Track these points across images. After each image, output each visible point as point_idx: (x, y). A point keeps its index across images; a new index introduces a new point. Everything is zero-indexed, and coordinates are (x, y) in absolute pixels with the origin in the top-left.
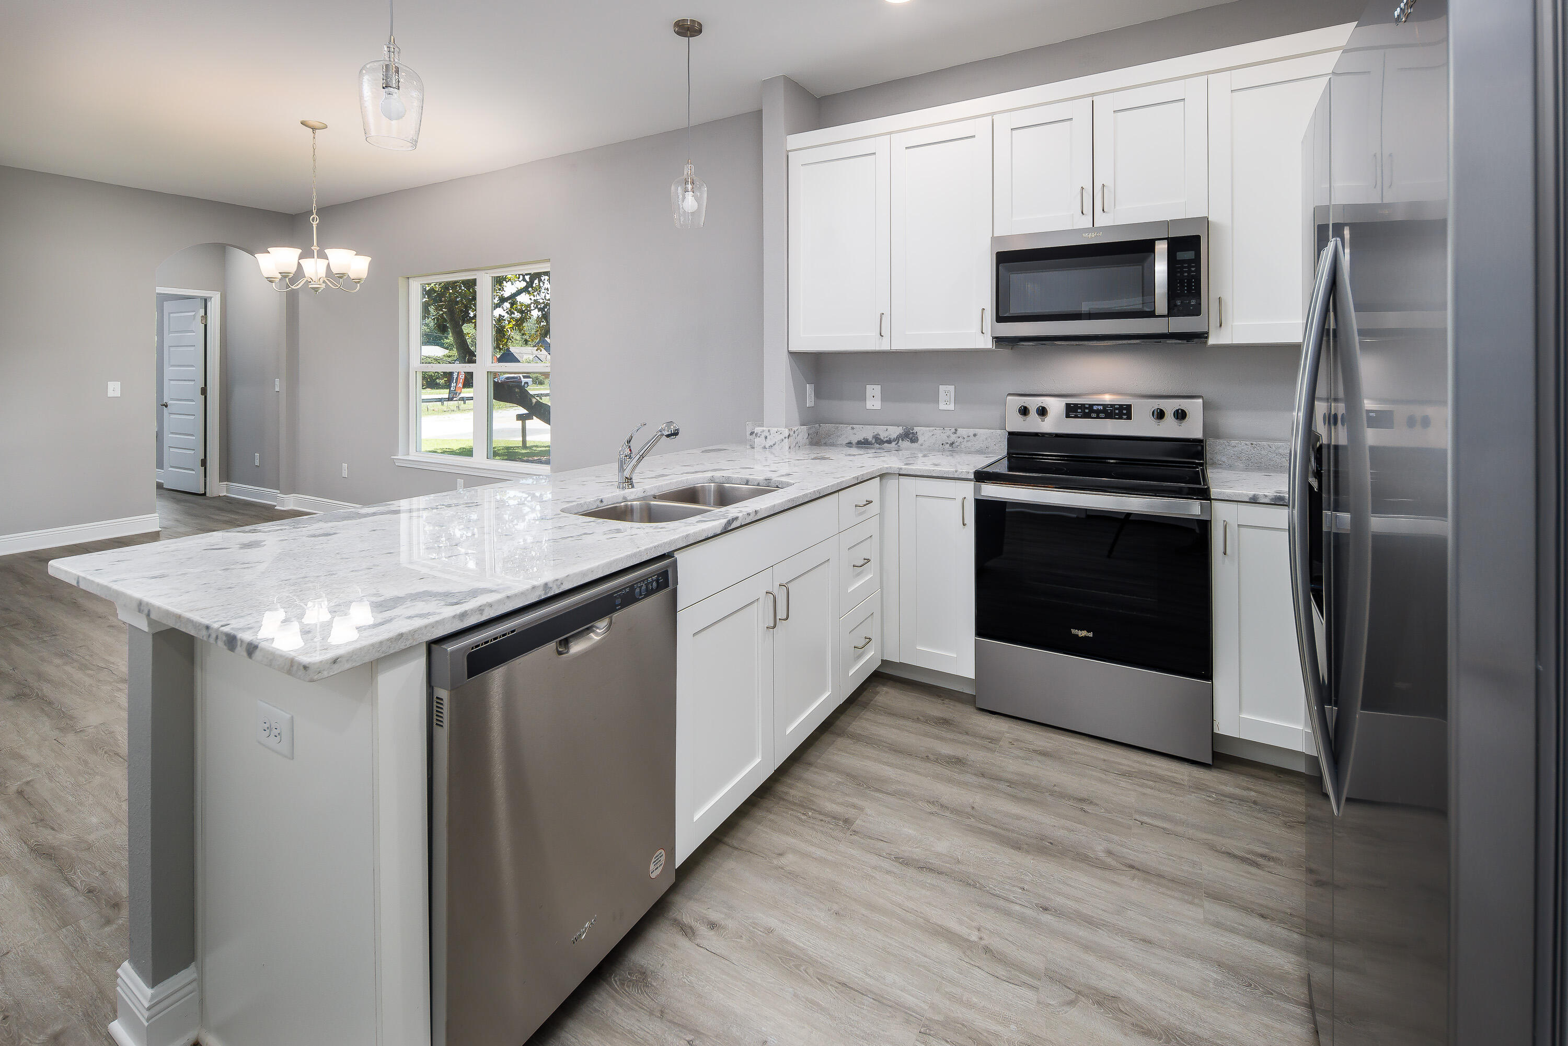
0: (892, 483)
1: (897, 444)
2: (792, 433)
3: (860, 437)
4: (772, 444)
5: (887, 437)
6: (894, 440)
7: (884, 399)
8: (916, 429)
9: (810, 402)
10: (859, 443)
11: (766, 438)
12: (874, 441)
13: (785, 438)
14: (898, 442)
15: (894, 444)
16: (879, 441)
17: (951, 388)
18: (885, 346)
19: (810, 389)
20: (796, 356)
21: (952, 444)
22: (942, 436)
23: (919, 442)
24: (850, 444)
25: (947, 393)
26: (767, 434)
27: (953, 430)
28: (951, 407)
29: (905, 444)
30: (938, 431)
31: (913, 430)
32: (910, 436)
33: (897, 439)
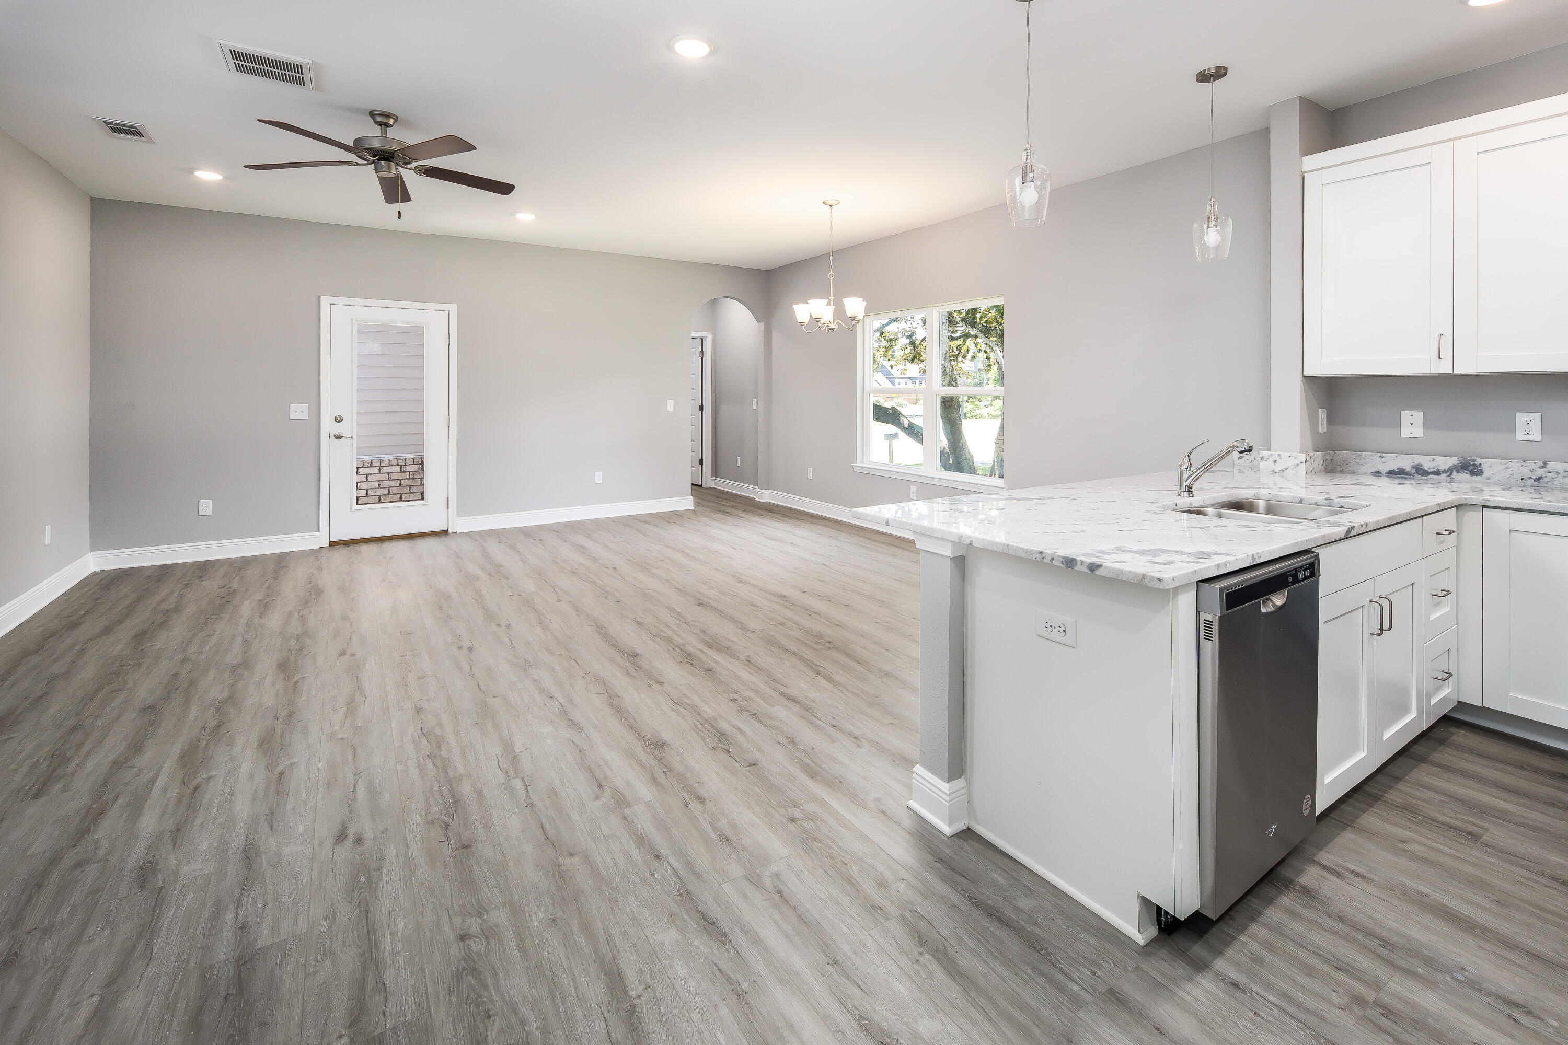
0: (1473, 517)
1: (1448, 476)
2: (1308, 458)
3: (1394, 466)
4: (1283, 468)
5: (1433, 468)
6: (1445, 472)
7: (1426, 425)
8: (1479, 461)
9: (1322, 427)
10: (1391, 473)
11: (1275, 462)
12: (1413, 471)
13: (1302, 463)
14: (1451, 474)
15: (1444, 476)
16: (1420, 471)
17: (1537, 417)
18: (1444, 368)
19: (1322, 414)
20: (1311, 381)
21: (1538, 480)
22: (1518, 469)
23: (1485, 475)
24: (1377, 474)
25: (1528, 421)
26: (1277, 458)
27: (1540, 464)
28: (1536, 437)
29: (1464, 476)
30: (1515, 465)
31: (1474, 461)
32: (1470, 467)
33: (1450, 471)
